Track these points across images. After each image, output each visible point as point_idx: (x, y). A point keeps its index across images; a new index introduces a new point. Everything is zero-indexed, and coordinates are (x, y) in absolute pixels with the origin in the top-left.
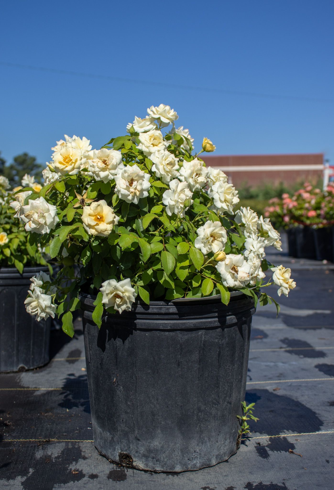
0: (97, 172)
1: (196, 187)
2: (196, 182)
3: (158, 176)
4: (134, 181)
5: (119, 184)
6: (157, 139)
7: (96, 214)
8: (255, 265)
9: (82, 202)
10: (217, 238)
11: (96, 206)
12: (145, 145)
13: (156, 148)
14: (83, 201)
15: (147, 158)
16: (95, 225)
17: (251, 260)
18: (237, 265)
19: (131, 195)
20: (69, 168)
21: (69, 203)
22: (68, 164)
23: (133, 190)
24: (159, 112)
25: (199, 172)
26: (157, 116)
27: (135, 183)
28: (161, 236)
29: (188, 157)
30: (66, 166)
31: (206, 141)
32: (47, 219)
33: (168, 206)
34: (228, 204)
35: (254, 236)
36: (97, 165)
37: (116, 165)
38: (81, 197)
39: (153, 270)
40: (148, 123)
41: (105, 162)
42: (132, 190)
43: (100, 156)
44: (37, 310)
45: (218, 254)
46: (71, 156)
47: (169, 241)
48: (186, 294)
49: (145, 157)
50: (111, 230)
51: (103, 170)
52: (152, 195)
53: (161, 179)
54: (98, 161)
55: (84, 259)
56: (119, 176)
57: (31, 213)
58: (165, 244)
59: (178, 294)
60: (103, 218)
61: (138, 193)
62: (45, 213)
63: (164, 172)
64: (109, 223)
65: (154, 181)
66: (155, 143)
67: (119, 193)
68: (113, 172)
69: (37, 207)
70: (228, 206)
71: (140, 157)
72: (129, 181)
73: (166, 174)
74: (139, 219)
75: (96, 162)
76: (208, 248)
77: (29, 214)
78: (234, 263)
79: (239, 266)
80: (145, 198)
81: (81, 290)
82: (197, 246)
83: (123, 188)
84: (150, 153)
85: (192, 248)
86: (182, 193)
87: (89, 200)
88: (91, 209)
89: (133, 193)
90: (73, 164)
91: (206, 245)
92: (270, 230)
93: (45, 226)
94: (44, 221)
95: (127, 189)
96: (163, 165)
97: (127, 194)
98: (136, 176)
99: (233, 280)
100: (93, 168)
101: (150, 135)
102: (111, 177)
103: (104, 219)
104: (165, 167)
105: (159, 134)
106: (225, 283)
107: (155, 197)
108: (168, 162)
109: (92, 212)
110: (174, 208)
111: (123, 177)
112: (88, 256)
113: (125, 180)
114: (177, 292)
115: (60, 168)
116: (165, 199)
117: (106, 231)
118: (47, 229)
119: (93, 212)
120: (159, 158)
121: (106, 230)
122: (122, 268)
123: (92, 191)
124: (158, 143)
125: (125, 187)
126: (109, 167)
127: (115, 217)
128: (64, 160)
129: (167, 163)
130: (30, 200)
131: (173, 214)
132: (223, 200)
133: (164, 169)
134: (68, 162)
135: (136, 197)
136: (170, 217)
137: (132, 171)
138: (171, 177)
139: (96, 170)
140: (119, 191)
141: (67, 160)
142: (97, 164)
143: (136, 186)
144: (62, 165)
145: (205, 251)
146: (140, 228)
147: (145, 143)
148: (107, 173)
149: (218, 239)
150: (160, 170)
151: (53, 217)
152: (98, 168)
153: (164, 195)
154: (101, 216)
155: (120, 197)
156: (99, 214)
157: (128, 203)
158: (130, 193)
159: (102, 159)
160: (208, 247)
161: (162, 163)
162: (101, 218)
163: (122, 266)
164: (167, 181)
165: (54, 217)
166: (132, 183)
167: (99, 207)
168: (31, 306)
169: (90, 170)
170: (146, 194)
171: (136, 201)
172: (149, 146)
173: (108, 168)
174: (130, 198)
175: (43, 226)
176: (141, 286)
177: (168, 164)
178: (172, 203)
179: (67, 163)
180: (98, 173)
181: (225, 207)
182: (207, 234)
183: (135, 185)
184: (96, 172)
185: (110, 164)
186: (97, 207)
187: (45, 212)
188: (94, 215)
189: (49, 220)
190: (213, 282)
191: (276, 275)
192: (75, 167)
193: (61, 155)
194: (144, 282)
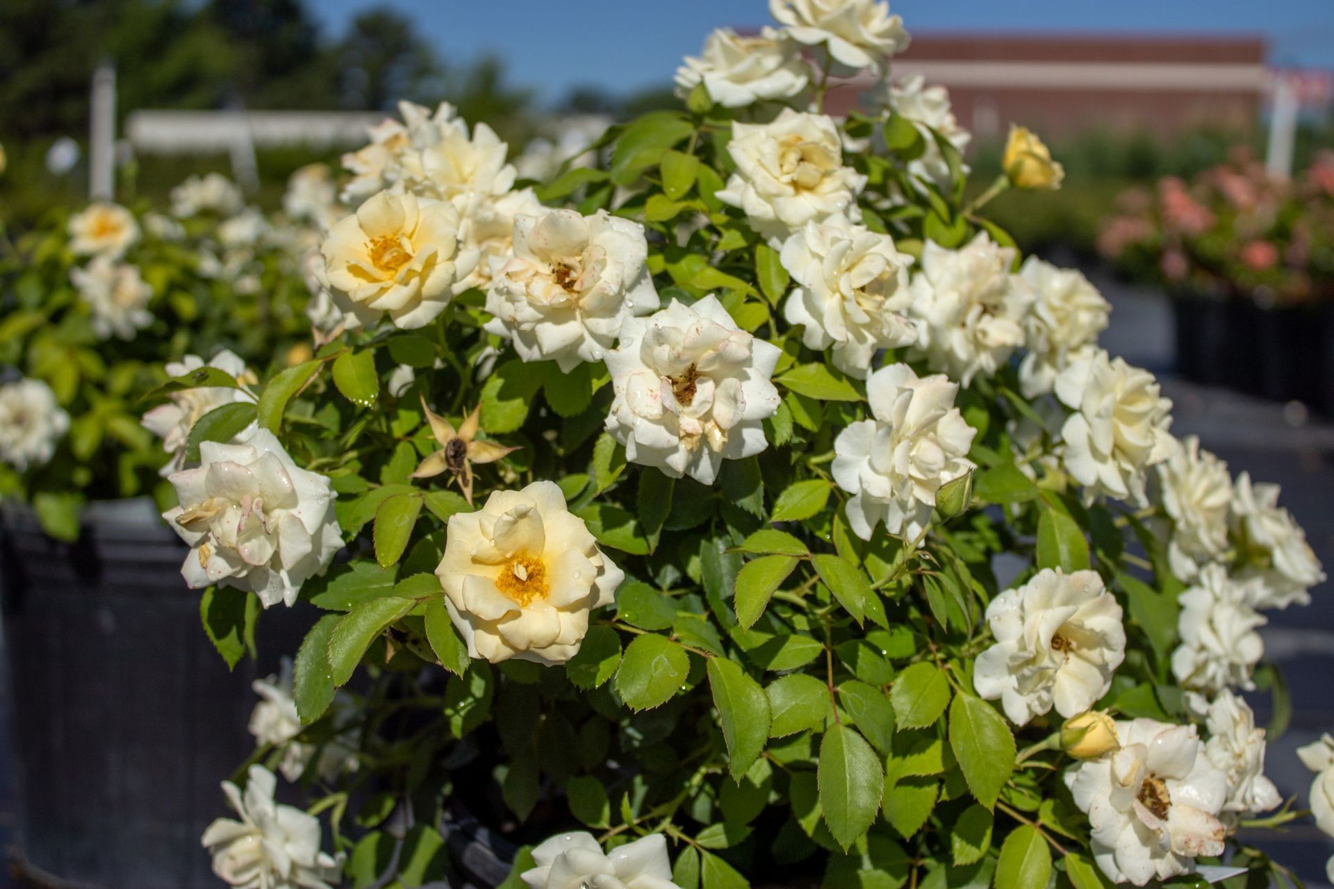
0: (525, 327)
1: (975, 367)
2: (978, 345)
3: (815, 341)
4: (702, 382)
5: (627, 395)
6: (815, 157)
7: (508, 556)
8: (1242, 762)
9: (454, 457)
10: (1080, 647)
11: (510, 518)
12: (760, 189)
13: (806, 204)
14: (456, 452)
15: (765, 242)
16: (504, 619)
17: (1224, 740)
18: (1163, 774)
19: (684, 447)
20: (392, 298)
21: (397, 441)
22: (392, 272)
23: (696, 421)
24: (823, 19)
25: (991, 301)
26: (810, 36)
27: (704, 390)
28: (816, 633)
29: (944, 222)
30: (383, 290)
31: (1022, 146)
32: (283, 542)
33: (859, 495)
34: (1128, 467)
35: (1216, 577)
36: (528, 294)
37: (620, 293)
38: (452, 435)
39: (772, 764)
40: (771, 61)
41: (567, 274)
42: (689, 422)
43: (541, 243)
44: (257, 876)
45: (1084, 731)
46: (410, 237)
47: (854, 664)
48: (915, 872)
49: (755, 239)
50: (577, 641)
51: (557, 315)
52: (784, 434)
53: (826, 356)
54: (531, 272)
55: (457, 712)
56: (631, 350)
57: (207, 510)
58: (836, 683)
59: (880, 873)
60: (543, 576)
61: (717, 439)
62: (278, 507)
63: (843, 330)
64: (573, 608)
65: (792, 367)
66: (805, 179)
67: (626, 436)
68: (603, 325)
69: (238, 484)
70: (1125, 475)
71: (732, 240)
72: (676, 376)
73: (850, 336)
74: (720, 536)
75: (522, 272)
76: (1039, 698)
77: (200, 513)
78: (1151, 764)
79: (1172, 778)
80: (752, 458)
81: (455, 790)
82: (987, 685)
83: (645, 417)
84: (782, 230)
85: (964, 697)
86: (925, 435)
87: (485, 450)
88: (483, 532)
89: (695, 439)
90: (415, 282)
91: (1030, 685)
92: (1280, 543)
93: (272, 572)
94: (269, 552)
95: (668, 420)
96: (839, 291)
97: (665, 445)
98: (711, 361)
99: (1147, 851)
100: (509, 305)
101: (783, 138)
102: (592, 350)
103: (545, 582)
104: (851, 307)
105: (825, 132)
106: (1105, 861)
107: (796, 440)
108: (865, 281)
109: (486, 546)
110: (885, 508)
111: (648, 359)
112: (476, 700)
113: (656, 372)
114: (876, 863)
115: (351, 295)
116: (844, 465)
117: (554, 646)
118: (283, 587)
119: (496, 545)
120: (821, 258)
121: (553, 643)
122: (630, 738)
123: (503, 395)
124: (818, 175)
125: (656, 411)
126: (585, 301)
127: (601, 571)
128: (376, 256)
129: (858, 284)
130: (206, 447)
131: (880, 528)
132: (1105, 447)
133: (845, 314)
134: (392, 265)
135: (706, 451)
136: (863, 542)
137: (693, 334)
138: (873, 346)
139: (519, 317)
140: (626, 429)
141: (387, 258)
142: (527, 286)
143: (708, 407)
144: (362, 282)
145: (1019, 711)
146: (721, 585)
147: (760, 176)
148: (572, 329)
149: (1084, 651)
150: (826, 320)
151: (311, 531)
152: (531, 304)
153: (842, 445)
154: (530, 569)
155: (631, 455)
156: (521, 556)
157: (670, 478)
158: (681, 439)
159: (556, 258)
160: (1037, 694)
161: (837, 284)
162: (530, 577)
163: (631, 731)
164: (854, 368)
165: (320, 530)
166: (691, 390)
167: (523, 523)
168: (232, 858)
169: (496, 311)
170: (755, 441)
171: (706, 473)
172: (778, 195)
173: (580, 308)
174: (678, 461)
175: (266, 572)
176: (713, 851)
177: (863, 289)
178: (879, 487)
179: (387, 267)
180: (533, 331)
181: (1117, 486)
182: (1038, 638)
183: (705, 402)
184: (520, 324)
185: (589, 289)
186: (515, 522)
187: (275, 503)
188: (500, 559)
189: (294, 549)
190: (1049, 843)
191: (1325, 791)
192: (426, 290)
193: (361, 226)
194: (728, 832)
